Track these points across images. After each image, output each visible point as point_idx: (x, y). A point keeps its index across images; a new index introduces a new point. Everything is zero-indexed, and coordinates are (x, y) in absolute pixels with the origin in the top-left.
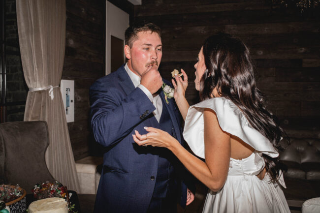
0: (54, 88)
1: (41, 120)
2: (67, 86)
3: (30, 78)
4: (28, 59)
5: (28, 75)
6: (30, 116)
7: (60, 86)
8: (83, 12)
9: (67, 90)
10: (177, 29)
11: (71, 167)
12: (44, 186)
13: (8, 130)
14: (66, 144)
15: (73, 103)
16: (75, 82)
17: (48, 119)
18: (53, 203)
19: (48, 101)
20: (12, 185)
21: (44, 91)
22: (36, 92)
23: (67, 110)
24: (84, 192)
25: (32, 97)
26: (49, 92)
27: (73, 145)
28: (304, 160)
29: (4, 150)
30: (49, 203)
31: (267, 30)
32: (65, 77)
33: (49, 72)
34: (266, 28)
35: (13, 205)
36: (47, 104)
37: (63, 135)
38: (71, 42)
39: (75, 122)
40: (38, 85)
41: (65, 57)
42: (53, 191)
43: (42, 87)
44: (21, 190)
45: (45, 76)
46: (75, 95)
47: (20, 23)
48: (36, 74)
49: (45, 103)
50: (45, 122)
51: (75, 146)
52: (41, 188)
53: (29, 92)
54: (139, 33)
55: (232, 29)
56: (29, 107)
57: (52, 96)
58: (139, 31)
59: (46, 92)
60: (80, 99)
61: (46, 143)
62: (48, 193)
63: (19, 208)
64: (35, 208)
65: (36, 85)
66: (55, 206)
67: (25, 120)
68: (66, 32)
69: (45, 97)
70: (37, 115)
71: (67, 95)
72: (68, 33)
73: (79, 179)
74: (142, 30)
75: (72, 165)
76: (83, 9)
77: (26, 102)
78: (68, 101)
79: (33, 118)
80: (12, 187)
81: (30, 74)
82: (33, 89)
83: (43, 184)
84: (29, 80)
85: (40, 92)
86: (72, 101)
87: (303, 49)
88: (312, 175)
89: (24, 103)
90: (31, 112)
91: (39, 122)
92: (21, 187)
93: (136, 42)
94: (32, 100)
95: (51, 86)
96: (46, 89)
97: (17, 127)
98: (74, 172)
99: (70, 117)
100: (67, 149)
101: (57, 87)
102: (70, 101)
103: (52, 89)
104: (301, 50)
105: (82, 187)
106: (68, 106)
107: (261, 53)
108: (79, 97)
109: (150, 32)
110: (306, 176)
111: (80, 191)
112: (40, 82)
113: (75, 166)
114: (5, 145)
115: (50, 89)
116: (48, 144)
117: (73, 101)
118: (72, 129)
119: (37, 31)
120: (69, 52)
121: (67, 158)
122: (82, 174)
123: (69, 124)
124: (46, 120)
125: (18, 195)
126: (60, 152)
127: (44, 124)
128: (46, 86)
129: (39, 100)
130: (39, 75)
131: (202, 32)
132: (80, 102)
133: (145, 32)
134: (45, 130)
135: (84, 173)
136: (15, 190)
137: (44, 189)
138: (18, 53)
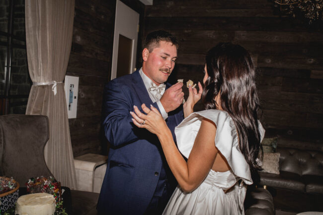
0: (57, 84)
1: (42, 114)
2: (72, 82)
3: (34, 72)
4: (34, 53)
5: (32, 69)
6: (32, 110)
7: (64, 81)
8: (92, 9)
9: (71, 86)
10: (186, 31)
11: (70, 162)
12: (38, 181)
13: (8, 123)
14: (66, 140)
15: (76, 99)
16: (80, 79)
17: (50, 113)
18: (40, 199)
19: (51, 96)
20: (7, 177)
21: (47, 86)
22: (39, 86)
23: (70, 106)
24: (81, 189)
25: (35, 91)
26: (53, 87)
27: (72, 141)
28: (306, 172)
29: (3, 142)
30: (37, 198)
31: (277, 38)
32: (69, 72)
33: (53, 68)
34: (276, 37)
35: (5, 197)
36: (49, 99)
37: (64, 131)
38: (79, 39)
39: (77, 118)
40: (41, 79)
41: (71, 53)
42: (46, 186)
43: (45, 82)
44: (15, 183)
45: (49, 71)
46: (79, 91)
47: (28, 18)
48: (41, 68)
49: (47, 98)
50: (46, 117)
51: (75, 142)
52: (34, 182)
53: (33, 86)
54: (162, 41)
55: (242, 36)
56: (32, 101)
57: (55, 91)
58: (162, 40)
59: (49, 87)
60: (83, 96)
61: (45, 138)
62: (41, 188)
63: (11, 200)
64: (23, 202)
65: (40, 79)
66: (42, 202)
67: (26, 114)
68: (74, 29)
69: (48, 91)
70: (39, 109)
71: (70, 91)
72: (76, 30)
73: (77, 175)
74: (164, 40)
75: (71, 161)
76: (93, 7)
77: (29, 95)
78: (71, 97)
79: (34, 112)
80: (7, 179)
81: (34, 68)
82: (37, 83)
83: (38, 178)
84: (33, 75)
85: (43, 87)
86: (75, 97)
87: (312, 59)
88: (312, 187)
89: (28, 96)
90: (33, 106)
91: (40, 116)
92: (15, 180)
93: (157, 48)
94: (35, 95)
95: (55, 81)
96: (49, 85)
97: (18, 120)
98: (72, 168)
99: (72, 114)
100: (67, 144)
101: (61, 82)
102: (73, 97)
103: (55, 84)
104: (310, 61)
105: (80, 183)
106: (71, 102)
107: (269, 61)
108: (83, 93)
109: (171, 43)
110: (305, 189)
111: (77, 188)
112: (44, 76)
113: (73, 162)
114: (4, 137)
115: (53, 84)
116: (48, 139)
117: (77, 98)
118: (74, 125)
119: (44, 26)
120: (75, 48)
121: (66, 153)
122: (80, 171)
123: (71, 120)
124: (48, 115)
125: (11, 187)
126: (60, 148)
127: (45, 118)
128: (50, 81)
129: (42, 95)
130: (43, 70)
131: (211, 37)
132: (84, 98)
133: (167, 43)
134: (46, 124)
135: (82, 170)
136: (9, 183)
137: (38, 183)
138: (25, 47)
